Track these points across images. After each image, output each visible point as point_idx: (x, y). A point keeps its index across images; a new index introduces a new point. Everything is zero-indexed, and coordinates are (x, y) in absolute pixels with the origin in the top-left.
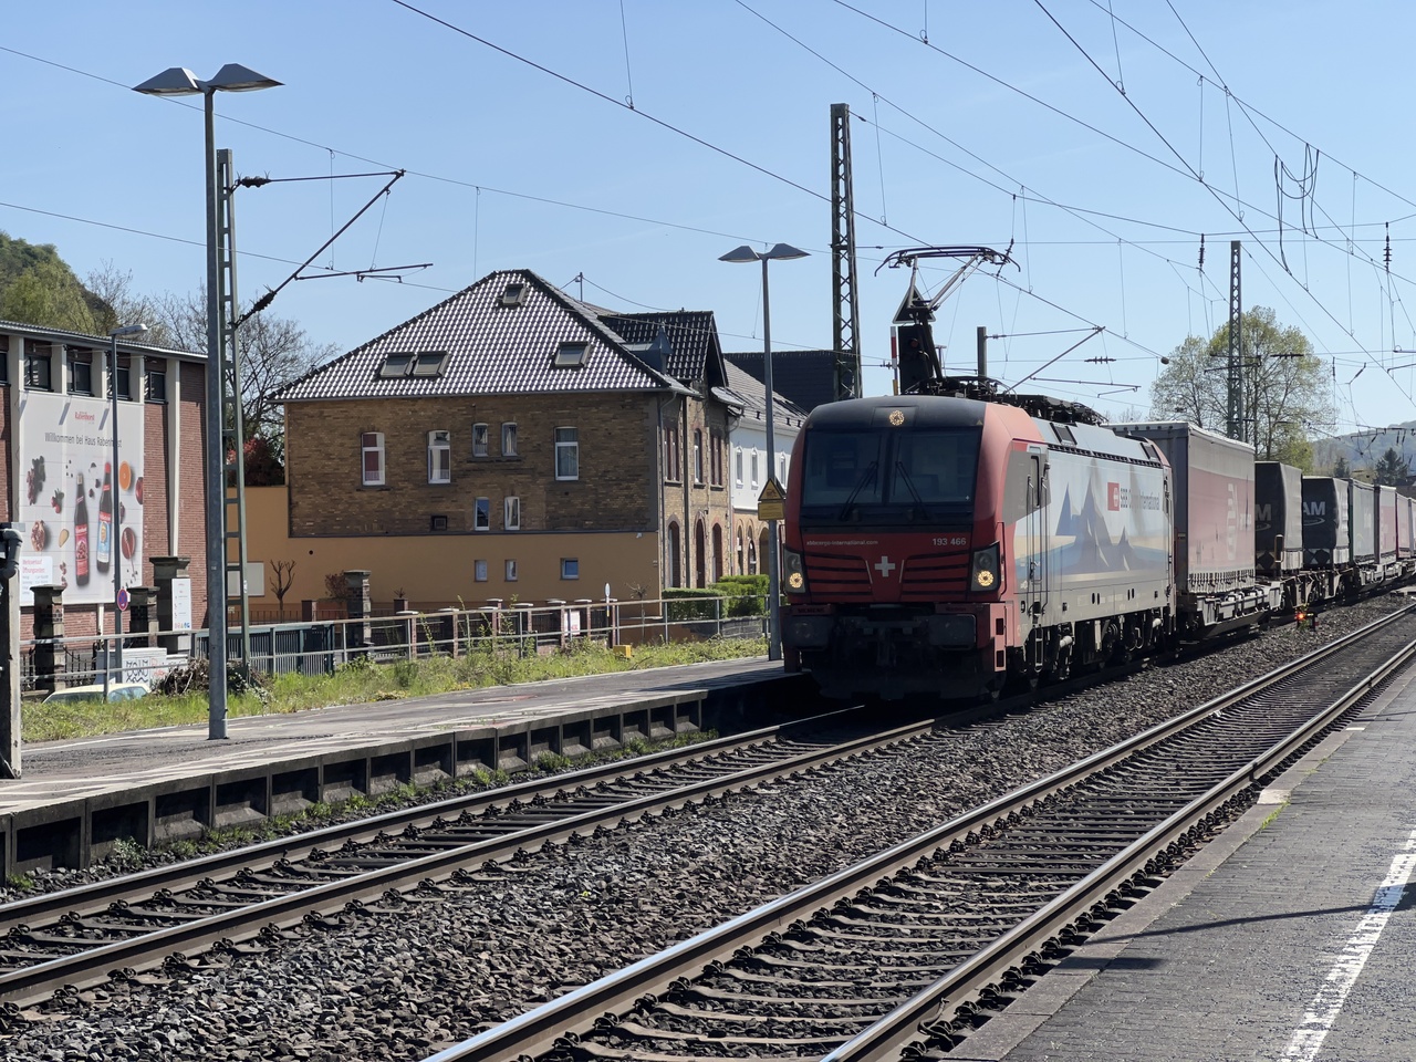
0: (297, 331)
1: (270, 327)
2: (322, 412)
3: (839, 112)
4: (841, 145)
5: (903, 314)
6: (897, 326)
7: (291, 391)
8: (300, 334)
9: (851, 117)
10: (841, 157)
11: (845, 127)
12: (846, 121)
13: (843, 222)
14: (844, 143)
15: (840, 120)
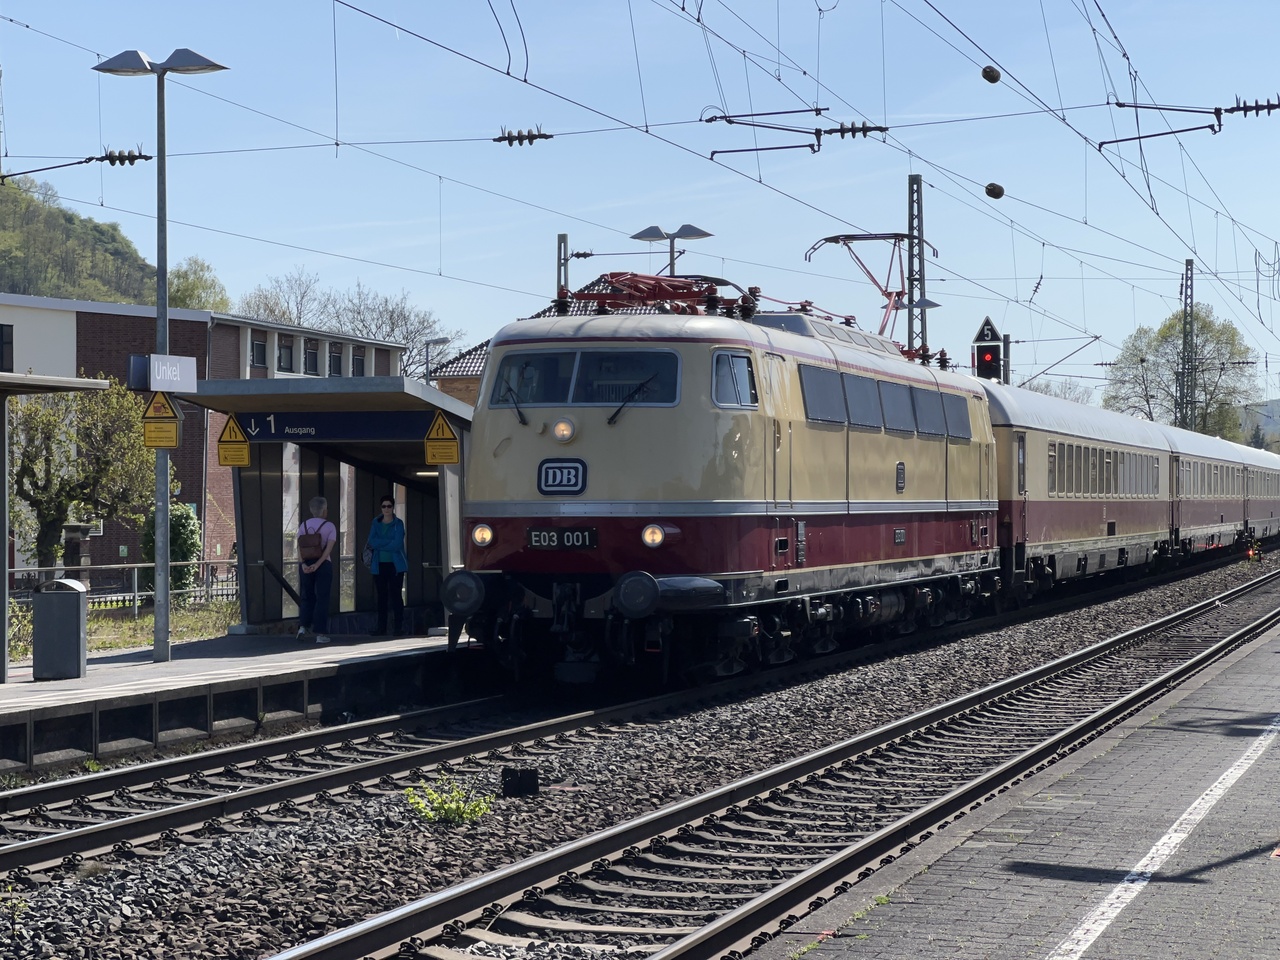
0: (431, 320)
1: (412, 318)
2: (468, 387)
3: (915, 180)
4: (915, 205)
5: (981, 337)
6: (976, 345)
7: (444, 370)
8: (434, 322)
9: (923, 185)
10: (916, 213)
11: (919, 191)
12: (919, 187)
13: (916, 261)
14: (918, 203)
15: (915, 187)
